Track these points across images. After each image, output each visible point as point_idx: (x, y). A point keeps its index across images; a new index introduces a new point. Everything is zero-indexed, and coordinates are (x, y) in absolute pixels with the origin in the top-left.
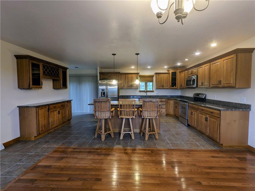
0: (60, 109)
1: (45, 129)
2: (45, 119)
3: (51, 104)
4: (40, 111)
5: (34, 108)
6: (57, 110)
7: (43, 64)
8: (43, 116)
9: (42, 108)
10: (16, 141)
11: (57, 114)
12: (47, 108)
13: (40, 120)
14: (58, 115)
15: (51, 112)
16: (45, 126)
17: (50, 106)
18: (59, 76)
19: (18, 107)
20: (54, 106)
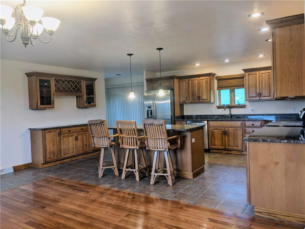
0: (78, 135)
1: (54, 156)
2: (54, 145)
3: (63, 127)
4: (47, 134)
5: (41, 131)
6: (74, 136)
7: (55, 79)
8: (51, 141)
9: (50, 132)
10: (28, 167)
11: (74, 140)
12: (57, 132)
13: (47, 145)
14: (75, 142)
15: (64, 137)
16: (54, 153)
17: (62, 130)
18: (81, 91)
19: (29, 129)
20: (69, 129)
